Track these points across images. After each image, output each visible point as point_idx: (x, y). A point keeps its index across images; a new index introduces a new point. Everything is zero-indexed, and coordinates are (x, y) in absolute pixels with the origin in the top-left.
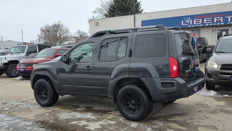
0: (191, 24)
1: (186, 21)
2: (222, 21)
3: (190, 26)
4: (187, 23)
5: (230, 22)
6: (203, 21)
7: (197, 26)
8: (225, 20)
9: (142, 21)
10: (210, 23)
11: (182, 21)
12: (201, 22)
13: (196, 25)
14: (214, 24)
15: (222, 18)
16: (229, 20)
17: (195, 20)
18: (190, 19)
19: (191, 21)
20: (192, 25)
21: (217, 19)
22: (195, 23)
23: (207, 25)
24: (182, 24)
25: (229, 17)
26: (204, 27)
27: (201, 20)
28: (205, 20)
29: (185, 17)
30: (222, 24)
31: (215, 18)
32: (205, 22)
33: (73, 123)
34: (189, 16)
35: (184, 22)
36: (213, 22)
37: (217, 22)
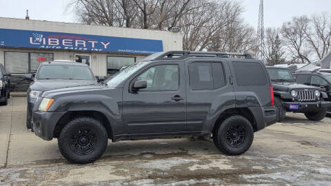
0: (44, 43)
1: (37, 39)
2: (85, 46)
3: (43, 47)
4: (37, 42)
5: (94, 48)
6: (61, 42)
7: (53, 47)
8: (89, 45)
10: (71, 47)
11: (31, 38)
12: (58, 44)
14: (76, 49)
16: (93, 46)
17: (49, 39)
18: (42, 36)
20: (45, 46)
21: (78, 42)
22: (50, 44)
23: (67, 48)
24: (31, 42)
25: (93, 42)
26: (62, 50)
27: (58, 40)
28: (63, 41)
29: (35, 32)
30: (85, 49)
31: (76, 41)
32: (63, 44)
33: (193, 168)
34: (40, 33)
35: (34, 40)
36: (74, 46)
37: (79, 46)
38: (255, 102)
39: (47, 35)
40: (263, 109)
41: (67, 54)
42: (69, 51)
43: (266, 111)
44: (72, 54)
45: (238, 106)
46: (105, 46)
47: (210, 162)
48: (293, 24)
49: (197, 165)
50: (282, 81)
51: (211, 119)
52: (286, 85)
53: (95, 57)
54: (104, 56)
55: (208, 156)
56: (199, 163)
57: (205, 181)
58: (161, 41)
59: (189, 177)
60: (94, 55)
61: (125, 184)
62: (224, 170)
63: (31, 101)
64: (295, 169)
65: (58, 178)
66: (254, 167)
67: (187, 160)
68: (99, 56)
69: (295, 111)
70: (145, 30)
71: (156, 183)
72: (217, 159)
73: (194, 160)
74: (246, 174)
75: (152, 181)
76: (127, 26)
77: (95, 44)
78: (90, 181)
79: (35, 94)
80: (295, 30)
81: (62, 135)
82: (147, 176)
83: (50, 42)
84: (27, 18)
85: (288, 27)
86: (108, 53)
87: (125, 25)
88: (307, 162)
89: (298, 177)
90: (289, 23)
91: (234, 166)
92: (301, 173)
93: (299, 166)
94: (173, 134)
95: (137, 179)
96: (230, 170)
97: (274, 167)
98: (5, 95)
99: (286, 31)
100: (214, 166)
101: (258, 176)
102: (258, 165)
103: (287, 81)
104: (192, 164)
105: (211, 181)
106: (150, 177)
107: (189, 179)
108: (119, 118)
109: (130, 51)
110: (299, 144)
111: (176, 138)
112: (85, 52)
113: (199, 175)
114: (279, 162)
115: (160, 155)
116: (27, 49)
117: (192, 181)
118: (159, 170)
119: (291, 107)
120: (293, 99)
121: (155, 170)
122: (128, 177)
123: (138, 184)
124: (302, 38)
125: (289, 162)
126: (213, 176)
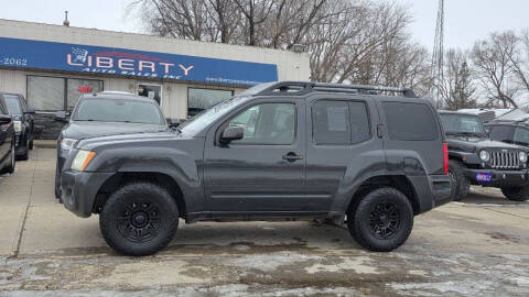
0: (90, 65)
1: (79, 57)
2: (153, 70)
3: (88, 70)
4: (79, 62)
5: (169, 74)
6: (115, 64)
7: (104, 71)
10: (132, 71)
11: (69, 56)
12: (111, 66)
14: (139, 74)
15: (153, 64)
16: (167, 71)
17: (98, 59)
18: (86, 53)
19: (90, 58)
20: (91, 68)
21: (143, 64)
22: (98, 65)
23: (125, 73)
24: (69, 61)
25: (167, 65)
26: (118, 76)
27: (111, 60)
28: (120, 61)
29: (76, 46)
30: (154, 75)
31: (141, 63)
32: (120, 66)
33: (312, 270)
34: (83, 47)
35: (73, 59)
36: (137, 70)
37: (145, 70)
38: (418, 167)
39: (95, 51)
40: (430, 179)
41: (125, 83)
42: (129, 77)
43: (435, 183)
44: (133, 82)
45: (389, 173)
46: (186, 71)
47: (340, 261)
48: (491, 45)
49: (319, 265)
50: (467, 135)
51: (345, 191)
52: (472, 142)
53: (169, 89)
54: (184, 87)
55: (338, 252)
56: (324, 262)
57: (329, 290)
58: (275, 66)
59: (305, 283)
60: (166, 85)
61: (202, 290)
62: (363, 275)
63: (63, 155)
64: (477, 276)
65: (96, 277)
66: (411, 272)
67: (304, 257)
68: (175, 88)
69: (485, 184)
70: (251, 47)
71: (250, 290)
72: (352, 256)
73: (316, 257)
74: (398, 281)
75: (245, 287)
76: (223, 41)
77: (170, 67)
78: (146, 284)
79: (69, 143)
80: (494, 55)
81: (106, 208)
82: (238, 279)
83: (98, 62)
84: (66, 24)
85: (482, 48)
86: (190, 83)
87: (219, 40)
88: (498, 266)
89: (481, 291)
90: (484, 43)
91: (380, 269)
92: (486, 284)
93: (484, 272)
94: (285, 215)
95: (221, 283)
96: (372, 275)
97: (443, 273)
98: (25, 145)
99: (479, 55)
100: (346, 267)
101: (418, 286)
102: (417, 269)
103: (475, 135)
104: (311, 263)
105: (340, 290)
106: (242, 281)
107: (304, 287)
108: (197, 185)
110: (489, 238)
111: (288, 220)
112: (154, 80)
113: (321, 282)
114: (454, 266)
115: (261, 247)
116: (62, 72)
117: (309, 291)
118: (258, 271)
119: (480, 177)
120: (483, 164)
121: (252, 270)
122: (208, 280)
123: (222, 291)
124: (505, 68)
125: (468, 265)
126: (344, 284)
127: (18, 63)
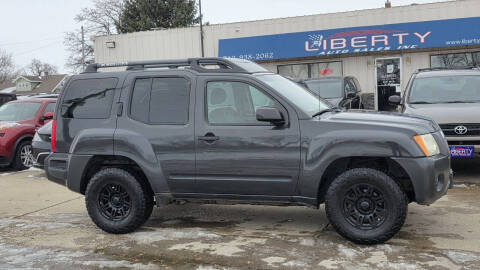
0: (325, 48)
1: (315, 43)
2: (386, 43)
3: (323, 53)
4: (315, 47)
5: (403, 45)
6: (348, 43)
7: (338, 52)
8: (393, 41)
9: (221, 42)
10: (364, 48)
11: (307, 43)
12: (344, 45)
13: (335, 50)
15: (386, 37)
16: (401, 42)
17: (332, 41)
18: (322, 37)
19: (325, 42)
20: (326, 52)
21: (376, 39)
22: (332, 48)
23: (357, 50)
24: (307, 49)
25: (401, 36)
26: (351, 55)
27: (344, 40)
28: (353, 40)
29: (312, 33)
30: (388, 48)
31: (373, 37)
32: (353, 45)
35: (310, 44)
36: (369, 46)
37: (378, 44)
39: (329, 34)
41: (363, 60)
42: (362, 54)
44: (370, 58)
46: (423, 38)
53: (408, 60)
60: (405, 56)
77: (404, 37)
83: (332, 44)
84: (388, 5)
109: (470, 42)
112: (389, 53)
127: (266, 56)
